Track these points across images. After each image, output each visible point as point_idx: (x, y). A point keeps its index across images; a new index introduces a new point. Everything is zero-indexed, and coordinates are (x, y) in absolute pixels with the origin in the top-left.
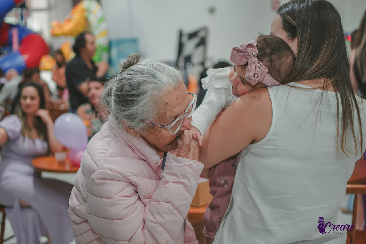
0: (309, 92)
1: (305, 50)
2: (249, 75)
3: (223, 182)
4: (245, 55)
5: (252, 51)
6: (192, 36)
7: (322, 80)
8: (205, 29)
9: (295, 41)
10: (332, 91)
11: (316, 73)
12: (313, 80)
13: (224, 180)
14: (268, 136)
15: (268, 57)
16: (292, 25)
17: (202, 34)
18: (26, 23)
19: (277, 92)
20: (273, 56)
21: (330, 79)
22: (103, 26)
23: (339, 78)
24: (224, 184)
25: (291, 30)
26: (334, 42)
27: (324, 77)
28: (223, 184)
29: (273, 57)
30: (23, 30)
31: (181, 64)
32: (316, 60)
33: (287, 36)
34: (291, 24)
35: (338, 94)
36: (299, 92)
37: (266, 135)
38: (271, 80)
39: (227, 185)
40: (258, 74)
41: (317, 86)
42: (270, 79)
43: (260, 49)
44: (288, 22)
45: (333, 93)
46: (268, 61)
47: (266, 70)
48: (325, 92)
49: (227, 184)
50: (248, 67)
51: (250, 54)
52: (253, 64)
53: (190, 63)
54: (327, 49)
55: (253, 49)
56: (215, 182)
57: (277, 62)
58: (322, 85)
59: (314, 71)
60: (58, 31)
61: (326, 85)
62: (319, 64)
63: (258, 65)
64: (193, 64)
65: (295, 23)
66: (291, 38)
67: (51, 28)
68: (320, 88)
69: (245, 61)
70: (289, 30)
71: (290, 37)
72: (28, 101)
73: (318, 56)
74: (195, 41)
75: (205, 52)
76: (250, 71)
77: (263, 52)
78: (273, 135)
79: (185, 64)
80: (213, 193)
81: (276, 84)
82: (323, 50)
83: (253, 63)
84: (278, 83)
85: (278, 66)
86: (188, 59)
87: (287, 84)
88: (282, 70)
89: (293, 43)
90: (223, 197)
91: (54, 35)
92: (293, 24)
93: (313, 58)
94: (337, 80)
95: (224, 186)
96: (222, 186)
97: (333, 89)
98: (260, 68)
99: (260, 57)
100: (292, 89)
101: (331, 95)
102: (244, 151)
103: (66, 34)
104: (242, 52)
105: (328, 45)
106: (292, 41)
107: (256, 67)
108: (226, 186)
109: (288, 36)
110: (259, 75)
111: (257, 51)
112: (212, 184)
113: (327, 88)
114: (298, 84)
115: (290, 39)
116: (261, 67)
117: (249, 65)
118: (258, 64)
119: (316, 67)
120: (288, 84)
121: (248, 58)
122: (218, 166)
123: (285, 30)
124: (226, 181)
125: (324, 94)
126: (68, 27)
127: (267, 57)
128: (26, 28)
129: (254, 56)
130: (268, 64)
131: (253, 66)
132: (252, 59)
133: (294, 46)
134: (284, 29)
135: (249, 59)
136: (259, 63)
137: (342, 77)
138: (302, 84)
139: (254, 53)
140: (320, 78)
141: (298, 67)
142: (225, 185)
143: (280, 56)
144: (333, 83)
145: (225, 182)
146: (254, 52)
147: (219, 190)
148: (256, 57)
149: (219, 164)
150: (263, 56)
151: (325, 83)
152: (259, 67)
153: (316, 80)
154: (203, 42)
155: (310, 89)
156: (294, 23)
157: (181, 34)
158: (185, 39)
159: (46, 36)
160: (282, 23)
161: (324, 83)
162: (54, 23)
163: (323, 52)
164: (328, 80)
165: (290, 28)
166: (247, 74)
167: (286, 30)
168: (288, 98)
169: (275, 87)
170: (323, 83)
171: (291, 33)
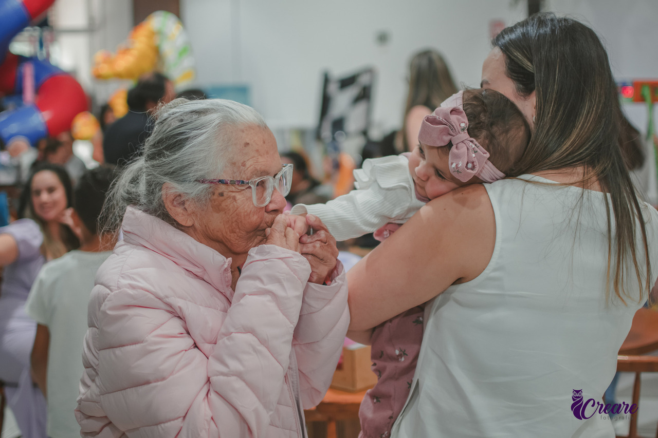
0: (559, 191)
1: (550, 115)
2: (457, 165)
3: (397, 352)
4: (447, 128)
5: (459, 120)
6: (346, 83)
7: (580, 170)
8: (370, 71)
9: (530, 100)
10: (598, 191)
11: (570, 157)
12: (564, 169)
13: (400, 349)
14: (486, 271)
15: (486, 130)
16: (526, 70)
17: (364, 80)
18: (48, 55)
19: (502, 193)
20: (494, 126)
21: (594, 167)
22: (187, 62)
23: (608, 166)
24: (400, 356)
25: (524, 80)
26: (600, 101)
27: (583, 164)
28: (398, 356)
29: (495, 129)
30: (43, 67)
31: (326, 133)
32: (570, 133)
33: (515, 90)
34: (523, 68)
35: (608, 195)
36: (542, 191)
37: (484, 269)
38: (492, 171)
39: (405, 358)
40: (473, 163)
41: (572, 181)
42: (490, 169)
43: (471, 117)
44: (518, 64)
45: (600, 194)
46: (486, 137)
47: (486, 153)
48: (586, 192)
49: (405, 356)
50: (454, 149)
51: (455, 126)
52: (461, 145)
53: (342, 132)
54: (588, 114)
55: (459, 117)
56: (382, 352)
57: (501, 139)
58: (580, 178)
59: (567, 152)
60: (105, 70)
61: (587, 178)
62: (574, 140)
63: (472, 146)
64: (347, 134)
65: (532, 66)
66: (522, 94)
67: (93, 64)
68: (577, 184)
69: (447, 139)
70: (520, 79)
71: (522, 91)
72: (45, 197)
73: (574, 126)
74: (352, 92)
75: (369, 112)
76: (457, 157)
77: (477, 122)
78: (495, 270)
79: (333, 133)
80: (379, 371)
81: (498, 177)
82: (583, 116)
83: (463, 142)
84: (502, 174)
85: (503, 144)
86: (338, 125)
87: (517, 177)
88: (510, 151)
89: (527, 103)
90: (397, 379)
91: (99, 77)
92: (526, 68)
93: (565, 130)
94: (605, 169)
95: (400, 360)
96: (396, 359)
97: (599, 186)
98: (475, 152)
99: (472, 132)
100: (529, 186)
101: (597, 197)
102: (440, 298)
103: (119, 76)
104: (441, 123)
105: (590, 107)
106: (525, 99)
107: (468, 149)
108: (403, 359)
109: (518, 89)
110: (475, 164)
111: (466, 121)
112: (378, 356)
113: (589, 185)
114: (538, 177)
115: (522, 96)
116: (478, 150)
117: (454, 147)
118: (471, 144)
119: (570, 146)
120: (519, 177)
121: (453, 133)
122: (388, 324)
123: (511, 78)
124: (403, 351)
125: (585, 196)
126: (124, 63)
127: (484, 131)
128: (49, 62)
129: (463, 130)
130: (487, 142)
131: (463, 149)
132: (459, 135)
133: (528, 107)
134: (508, 77)
135: (454, 136)
136: (472, 141)
137: (613, 164)
138: (546, 178)
139: (463, 125)
140: (575, 166)
141: (537, 146)
142: (401, 358)
143: (507, 127)
144: (598, 176)
145: (402, 353)
146: (463, 122)
147: (390, 367)
148: (466, 131)
149: (390, 320)
150: (476, 128)
151: (586, 176)
152: (473, 149)
153: (569, 170)
154: (365, 95)
155: (561, 187)
156: (529, 66)
157: (326, 80)
158: (333, 88)
159: (85, 78)
160: (505, 65)
161: (584, 175)
162: (99, 55)
163: (582, 119)
164: (590, 169)
165: (522, 76)
166: (452, 164)
167: (514, 79)
168: (522, 203)
169: (497, 182)
170: (582, 176)
171: (523, 84)
